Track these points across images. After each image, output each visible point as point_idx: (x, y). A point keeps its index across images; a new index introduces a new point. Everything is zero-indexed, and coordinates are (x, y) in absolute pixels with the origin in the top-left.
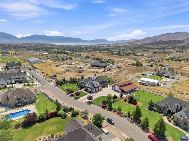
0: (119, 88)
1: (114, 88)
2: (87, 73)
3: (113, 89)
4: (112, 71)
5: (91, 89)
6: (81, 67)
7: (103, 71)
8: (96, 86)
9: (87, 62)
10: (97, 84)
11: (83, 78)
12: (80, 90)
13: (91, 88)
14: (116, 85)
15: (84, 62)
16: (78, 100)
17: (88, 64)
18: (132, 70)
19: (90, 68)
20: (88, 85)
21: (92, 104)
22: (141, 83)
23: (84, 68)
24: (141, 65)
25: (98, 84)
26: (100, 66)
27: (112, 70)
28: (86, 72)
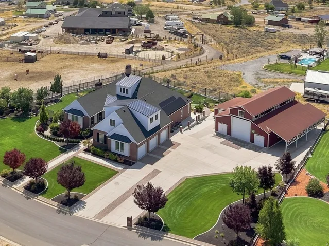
0: (253, 127)
1: (223, 127)
2: (62, 64)
3: (219, 135)
4: (162, 49)
5: (127, 146)
6: (25, 38)
7: (129, 52)
8: (150, 127)
9: (42, 17)
10: (154, 116)
11: (57, 87)
12: (71, 154)
13: (126, 140)
14: (234, 112)
15: (31, 16)
16: (79, 213)
17: (51, 24)
18: (230, 42)
19: (68, 42)
20: (113, 123)
21: (166, 230)
22: (314, 94)
23: (38, 40)
24: (250, 22)
25: (157, 117)
26: (107, 30)
27: (159, 43)
28: (52, 56)
